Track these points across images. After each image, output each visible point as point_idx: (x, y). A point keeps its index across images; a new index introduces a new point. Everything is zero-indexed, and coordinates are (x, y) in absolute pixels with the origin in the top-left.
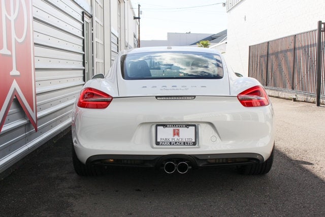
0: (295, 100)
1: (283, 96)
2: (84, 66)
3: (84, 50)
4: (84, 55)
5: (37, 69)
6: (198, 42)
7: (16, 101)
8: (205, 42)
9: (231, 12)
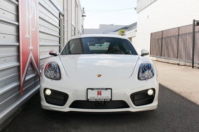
0: (178, 64)
1: (171, 62)
2: (60, 44)
3: (60, 35)
4: (60, 38)
5: (40, 46)
6: (118, 30)
7: (31, 64)
8: (122, 30)
9: (140, 13)
